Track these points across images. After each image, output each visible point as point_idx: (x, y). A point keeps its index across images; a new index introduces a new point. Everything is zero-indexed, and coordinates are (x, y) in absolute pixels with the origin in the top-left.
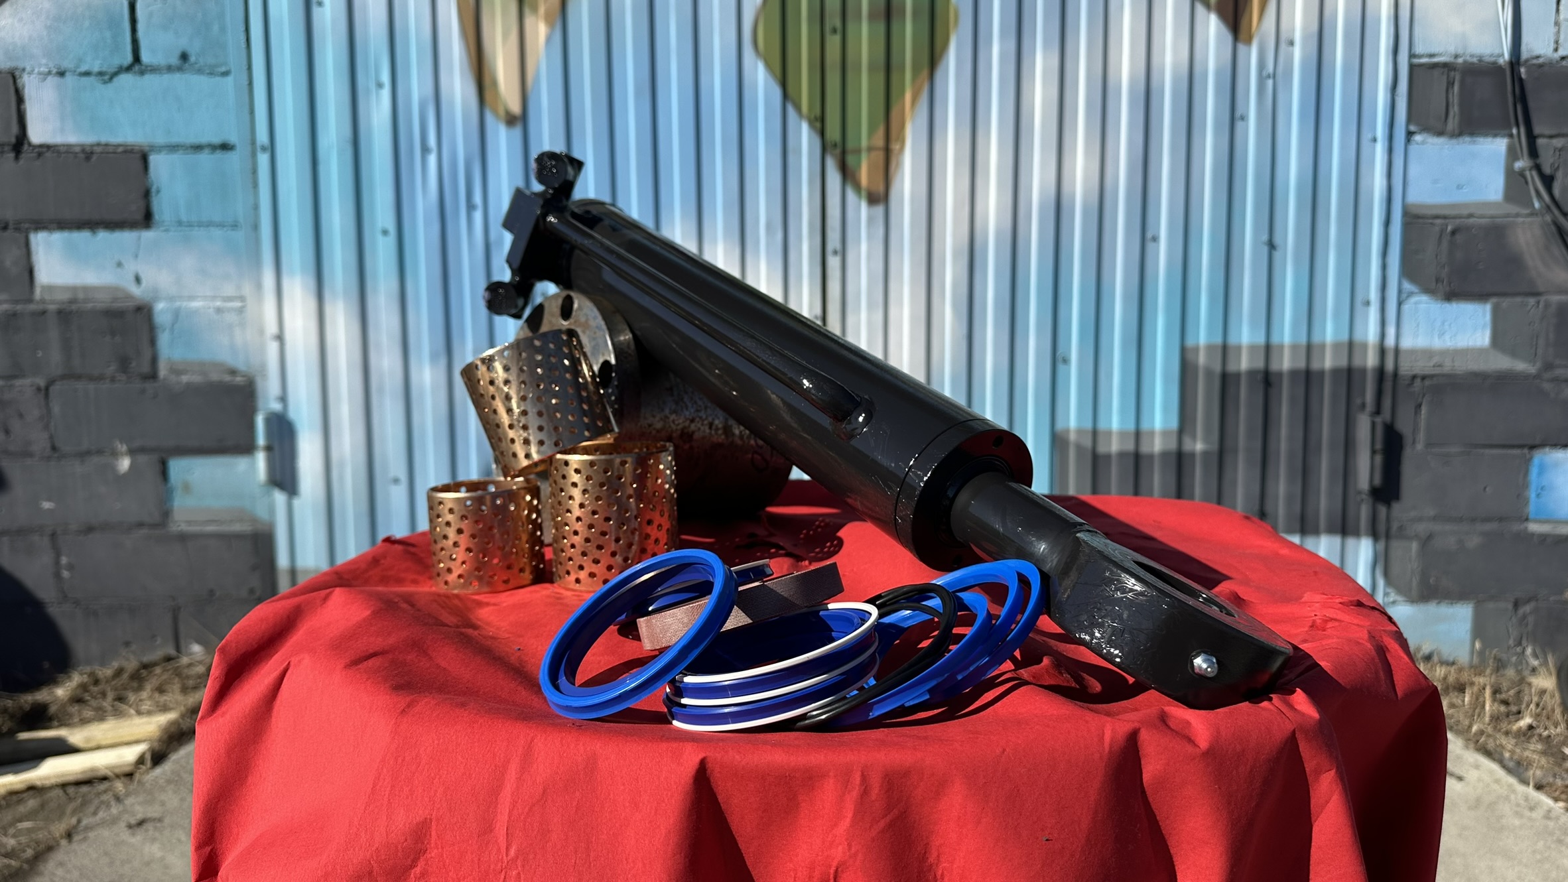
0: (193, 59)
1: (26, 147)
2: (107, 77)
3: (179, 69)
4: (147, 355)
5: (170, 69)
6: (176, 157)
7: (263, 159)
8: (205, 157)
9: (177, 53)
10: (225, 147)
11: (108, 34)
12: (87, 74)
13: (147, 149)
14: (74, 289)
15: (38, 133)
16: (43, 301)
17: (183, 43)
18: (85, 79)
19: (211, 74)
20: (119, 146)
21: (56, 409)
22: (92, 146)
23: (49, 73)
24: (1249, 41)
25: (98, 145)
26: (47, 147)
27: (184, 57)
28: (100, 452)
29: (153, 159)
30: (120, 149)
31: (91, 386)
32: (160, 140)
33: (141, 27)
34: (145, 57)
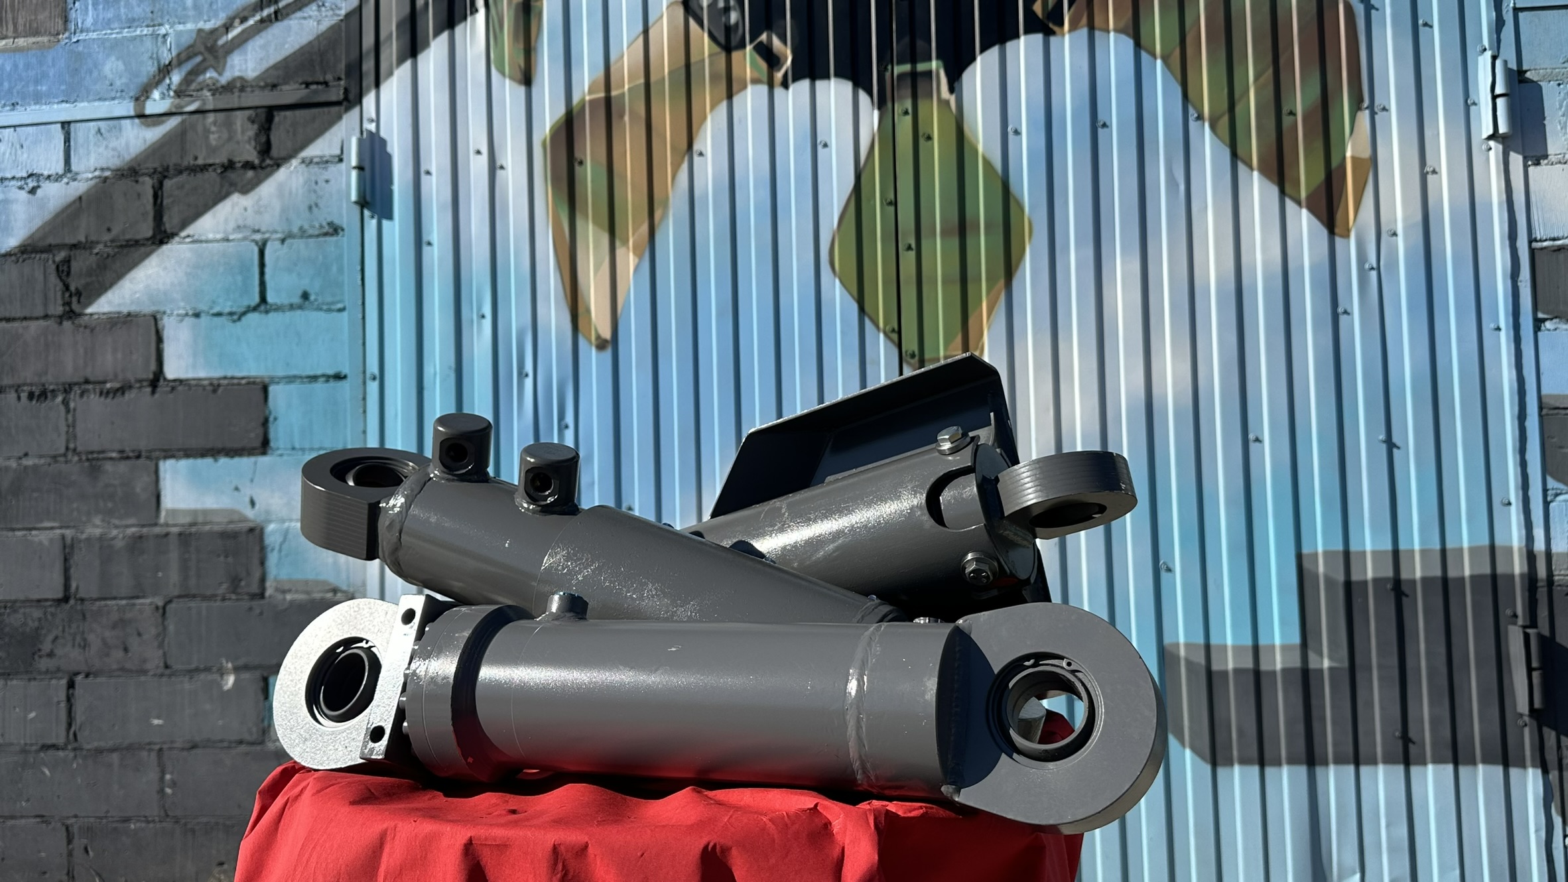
0: (312, 298)
1: (161, 382)
2: (235, 317)
3: (300, 307)
4: (257, 575)
5: (292, 307)
6: (293, 387)
7: (373, 387)
8: (319, 386)
9: (300, 293)
10: (339, 377)
11: (239, 278)
12: (219, 314)
13: (267, 380)
14: (195, 512)
15: (173, 369)
16: (167, 525)
17: (305, 284)
18: (216, 319)
19: (329, 310)
20: (243, 378)
21: (171, 628)
22: (219, 379)
23: (187, 315)
24: (1346, 235)
25: (225, 378)
26: (181, 381)
27: (305, 296)
28: (208, 669)
29: (272, 389)
30: (244, 382)
31: (204, 605)
32: (280, 373)
33: (268, 270)
34: (271, 298)
